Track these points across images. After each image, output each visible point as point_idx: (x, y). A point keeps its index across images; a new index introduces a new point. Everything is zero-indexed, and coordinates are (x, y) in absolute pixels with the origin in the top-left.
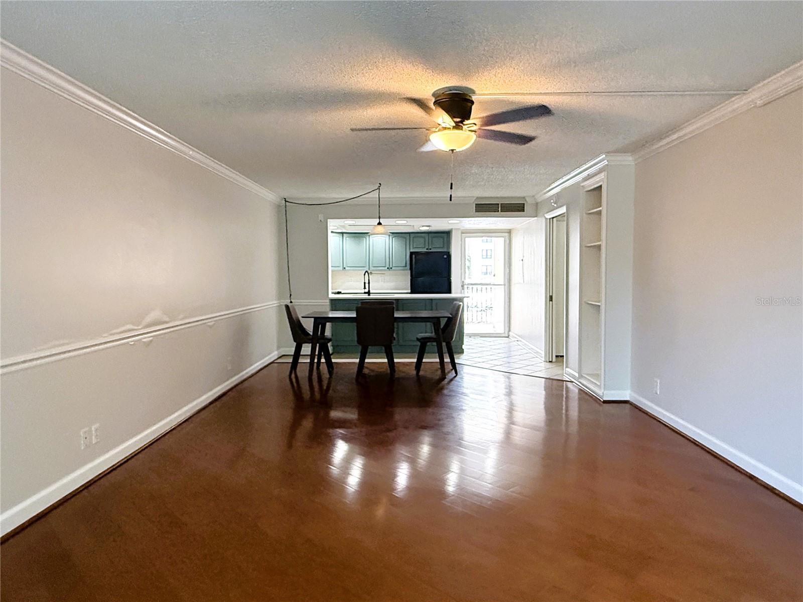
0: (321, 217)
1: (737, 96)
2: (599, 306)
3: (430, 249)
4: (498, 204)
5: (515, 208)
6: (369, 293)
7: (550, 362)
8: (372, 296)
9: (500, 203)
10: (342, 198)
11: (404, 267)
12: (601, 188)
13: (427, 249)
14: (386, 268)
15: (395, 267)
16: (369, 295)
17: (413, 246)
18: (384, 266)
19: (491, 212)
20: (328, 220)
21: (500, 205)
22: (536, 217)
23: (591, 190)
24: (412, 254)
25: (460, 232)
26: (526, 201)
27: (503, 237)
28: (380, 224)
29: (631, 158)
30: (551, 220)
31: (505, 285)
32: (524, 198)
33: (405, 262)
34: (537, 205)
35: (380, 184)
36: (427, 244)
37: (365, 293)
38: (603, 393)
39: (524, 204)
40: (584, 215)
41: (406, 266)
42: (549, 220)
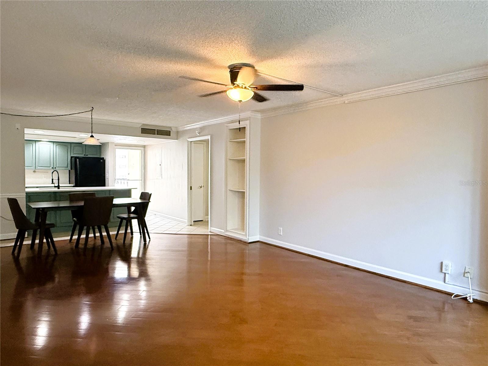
0: (18, 126)
1: (337, 97)
2: (244, 192)
3: (87, 155)
4: (155, 130)
5: (164, 133)
6: (58, 187)
7: (191, 225)
8: (61, 189)
9: (156, 129)
10: (52, 114)
11: (66, 167)
12: (245, 129)
13: (85, 155)
14: (51, 168)
15: (58, 167)
16: (59, 188)
17: (73, 152)
18: (49, 166)
19: (151, 134)
20: (25, 129)
21: (156, 130)
22: (177, 139)
23: (233, 129)
24: (72, 157)
25: (114, 145)
26: (171, 129)
27: (141, 150)
28: (92, 136)
29: (260, 115)
30: (191, 142)
31: (141, 180)
32: (171, 127)
33: (67, 164)
34: (177, 132)
35: (93, 108)
36: (84, 151)
37: (55, 187)
38: (248, 239)
39: (170, 131)
40: (228, 142)
41: (68, 167)
42: (190, 143)
